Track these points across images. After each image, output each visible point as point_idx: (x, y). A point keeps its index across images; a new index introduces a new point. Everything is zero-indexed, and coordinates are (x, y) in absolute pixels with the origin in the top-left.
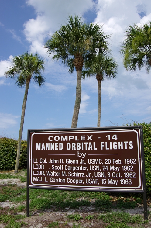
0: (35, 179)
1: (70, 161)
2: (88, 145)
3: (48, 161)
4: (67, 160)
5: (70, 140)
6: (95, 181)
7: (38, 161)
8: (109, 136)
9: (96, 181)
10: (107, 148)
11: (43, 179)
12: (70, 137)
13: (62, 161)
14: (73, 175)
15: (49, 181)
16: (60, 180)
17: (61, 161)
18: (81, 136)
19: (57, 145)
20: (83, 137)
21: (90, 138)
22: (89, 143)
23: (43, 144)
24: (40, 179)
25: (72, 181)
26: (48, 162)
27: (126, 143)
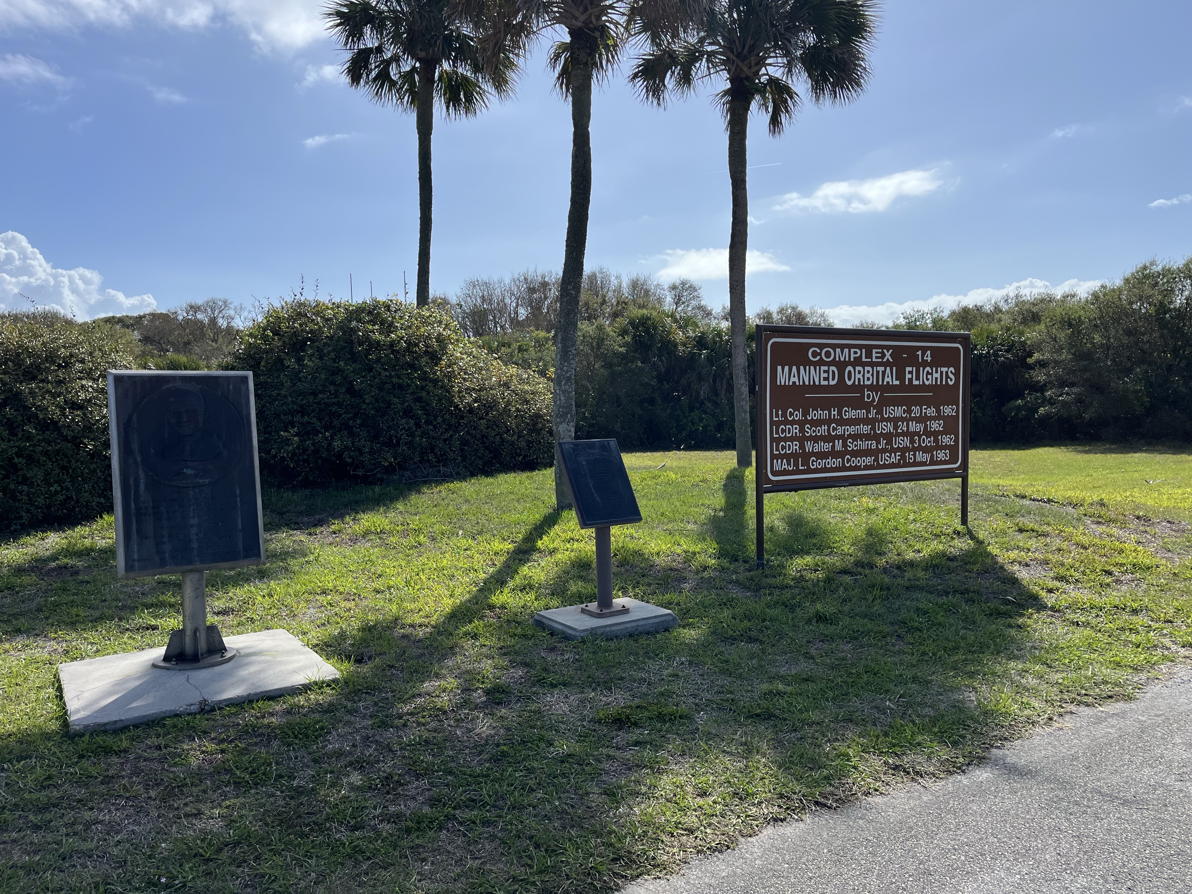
0: (778, 465)
1: (851, 414)
2: (884, 373)
3: (805, 413)
4: (846, 411)
5: (852, 359)
6: (894, 459)
7: (784, 415)
8: (920, 353)
9: (898, 458)
10: (915, 382)
11: (796, 464)
12: (852, 350)
13: (836, 413)
14: (856, 446)
15: (809, 467)
16: (831, 462)
17: (833, 413)
18: (874, 351)
19: (825, 372)
20: (876, 353)
21: (888, 355)
22: (885, 369)
23: (794, 368)
24: (789, 464)
25: (855, 461)
26: (806, 418)
27: (944, 369)
